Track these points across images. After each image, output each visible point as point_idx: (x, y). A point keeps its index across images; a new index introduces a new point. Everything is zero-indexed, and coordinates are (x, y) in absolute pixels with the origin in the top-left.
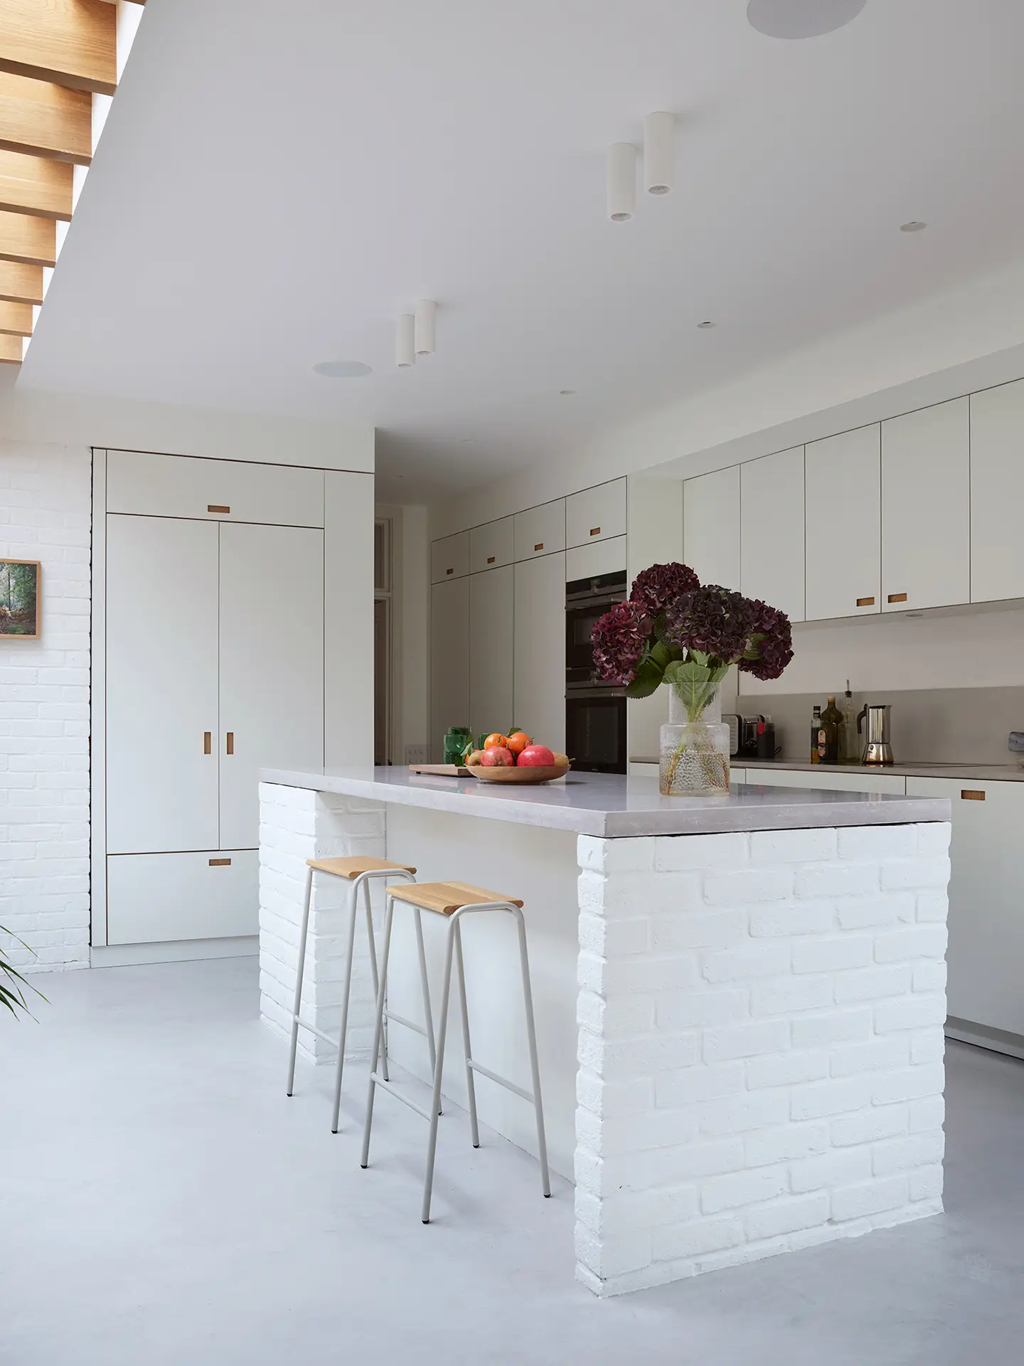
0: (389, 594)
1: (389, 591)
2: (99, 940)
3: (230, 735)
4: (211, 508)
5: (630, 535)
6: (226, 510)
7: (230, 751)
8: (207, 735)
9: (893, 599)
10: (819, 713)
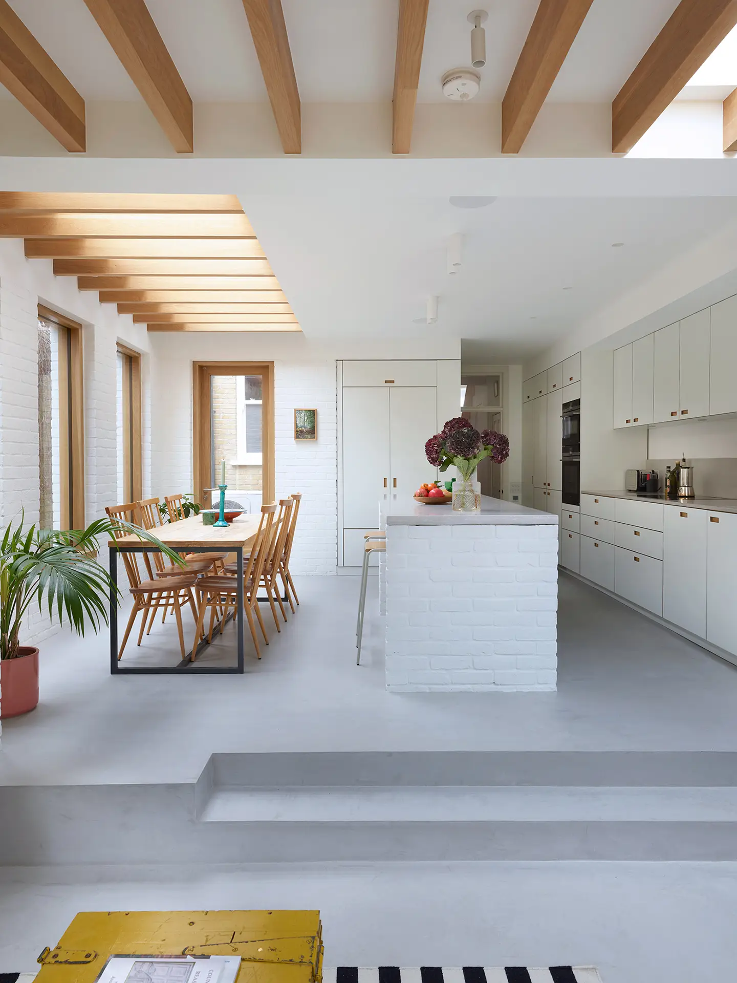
0: (502, 409)
1: (502, 408)
2: (340, 564)
3: (395, 479)
4: (386, 382)
5: (582, 381)
6: (393, 382)
7: (395, 486)
8: (385, 479)
9: (684, 412)
10: (670, 470)
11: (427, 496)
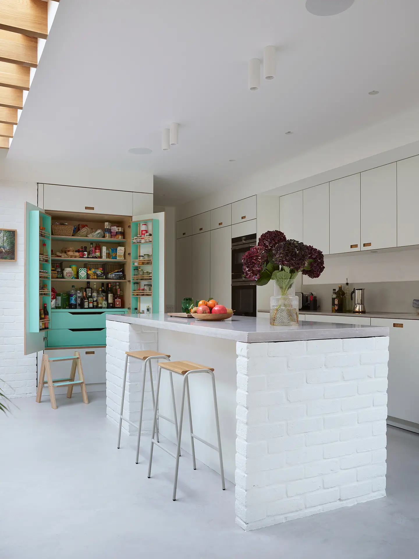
4: (87, 208)
5: (258, 219)
6: (93, 208)
9: (365, 245)
10: (335, 292)
11: (211, 312)
